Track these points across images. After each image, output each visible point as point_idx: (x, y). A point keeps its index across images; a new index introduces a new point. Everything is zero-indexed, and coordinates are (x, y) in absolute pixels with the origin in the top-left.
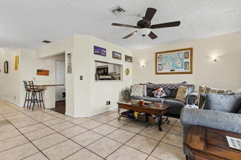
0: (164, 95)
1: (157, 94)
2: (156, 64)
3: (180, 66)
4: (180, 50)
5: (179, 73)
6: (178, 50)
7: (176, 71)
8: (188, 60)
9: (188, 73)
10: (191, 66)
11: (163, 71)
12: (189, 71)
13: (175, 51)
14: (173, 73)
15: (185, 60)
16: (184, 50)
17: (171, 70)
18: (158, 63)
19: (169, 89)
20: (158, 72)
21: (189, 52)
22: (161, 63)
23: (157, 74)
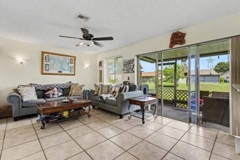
0: (60, 94)
1: (53, 94)
2: (42, 63)
3: (66, 68)
4: (67, 56)
5: (66, 75)
6: (65, 56)
7: (63, 72)
8: (73, 65)
9: (72, 75)
10: (75, 70)
11: (50, 72)
12: (73, 73)
13: (63, 55)
14: (61, 75)
15: (70, 65)
16: (70, 56)
17: (59, 72)
18: (45, 63)
19: (62, 89)
20: (45, 72)
21: (73, 59)
22: (49, 63)
23: (43, 74)
